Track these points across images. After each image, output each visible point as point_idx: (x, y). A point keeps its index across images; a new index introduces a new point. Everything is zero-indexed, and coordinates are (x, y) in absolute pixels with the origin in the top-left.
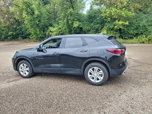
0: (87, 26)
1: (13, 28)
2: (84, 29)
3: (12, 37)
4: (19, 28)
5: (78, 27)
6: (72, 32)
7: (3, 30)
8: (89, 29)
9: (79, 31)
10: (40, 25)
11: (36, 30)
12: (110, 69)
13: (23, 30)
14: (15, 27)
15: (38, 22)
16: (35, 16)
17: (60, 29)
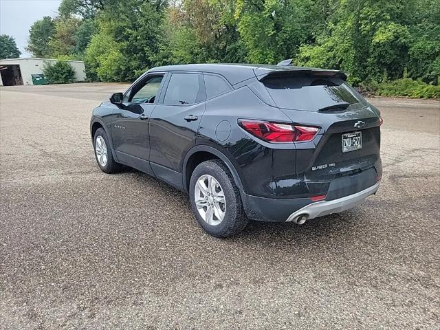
0: (428, 39)
1: (218, 49)
2: (412, 49)
4: (231, 50)
5: (392, 44)
6: (369, 60)
7: (197, 54)
8: (433, 48)
9: (395, 56)
10: (279, 40)
11: (265, 52)
13: (240, 53)
14: (221, 46)
15: (273, 30)
16: (266, 14)
17: (331, 49)
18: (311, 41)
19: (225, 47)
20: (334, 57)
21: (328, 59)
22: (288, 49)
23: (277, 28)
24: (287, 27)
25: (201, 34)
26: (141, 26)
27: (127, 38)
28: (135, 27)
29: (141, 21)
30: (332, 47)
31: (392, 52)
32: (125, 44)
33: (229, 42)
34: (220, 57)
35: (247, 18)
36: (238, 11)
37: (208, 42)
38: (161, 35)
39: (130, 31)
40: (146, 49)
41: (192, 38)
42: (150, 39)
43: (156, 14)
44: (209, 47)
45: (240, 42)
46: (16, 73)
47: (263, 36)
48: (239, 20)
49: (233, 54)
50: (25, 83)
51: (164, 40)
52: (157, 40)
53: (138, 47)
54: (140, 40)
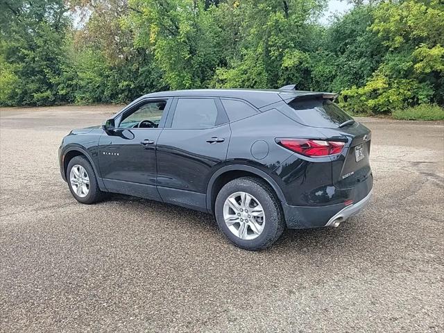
0: (325, 63)
1: (130, 71)
2: (314, 72)
3: (126, 93)
4: (144, 72)
5: (298, 68)
6: (279, 82)
7: (108, 76)
8: (330, 72)
9: (300, 79)
10: (194, 64)
11: (182, 75)
12: (285, 205)
13: (154, 76)
14: (133, 68)
15: (189, 54)
16: (181, 39)
17: (245, 72)
18: (223, 64)
19: (138, 69)
20: (248, 80)
21: (243, 81)
22: (203, 72)
23: (192, 52)
24: (201, 51)
25: (111, 56)
26: (39, 47)
27: (22, 59)
28: (32, 48)
29: (39, 42)
30: (246, 70)
31: (297, 75)
32: (21, 66)
33: (141, 65)
34: (133, 79)
35: (162, 42)
36: (153, 36)
37: (118, 64)
38: (64, 56)
39: (26, 52)
40: (46, 71)
41: (101, 60)
42: (50, 60)
43: (56, 35)
44: (120, 69)
45: (153, 65)
47: (179, 59)
48: (154, 44)
49: (147, 76)
51: (68, 61)
52: (59, 62)
53: (37, 69)
54: (38, 61)
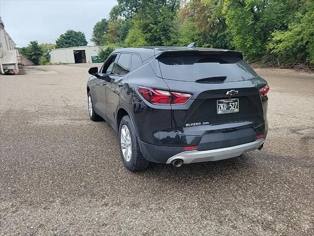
1: (211, 36)
4: (221, 36)
10: (257, 28)
11: (245, 38)
13: (228, 38)
14: (214, 34)
15: (252, 21)
16: (247, 9)
17: (299, 33)
18: (285, 28)
19: (217, 34)
20: (302, 40)
21: (297, 41)
22: (265, 35)
23: (256, 18)
24: (265, 18)
25: (200, 26)
26: (160, 22)
27: (150, 31)
28: (156, 23)
29: (160, 19)
30: (301, 32)
32: (149, 35)
33: (220, 31)
34: (213, 42)
35: (232, 12)
36: (225, 8)
37: (204, 31)
38: (173, 27)
39: (152, 26)
40: (162, 38)
41: (194, 29)
42: (165, 31)
43: (171, 14)
44: (205, 35)
45: (227, 31)
46: (83, 56)
47: (244, 25)
48: (225, 14)
49: (223, 39)
50: (87, 62)
51: (175, 31)
52: (170, 31)
53: (157, 37)
54: (159, 32)
